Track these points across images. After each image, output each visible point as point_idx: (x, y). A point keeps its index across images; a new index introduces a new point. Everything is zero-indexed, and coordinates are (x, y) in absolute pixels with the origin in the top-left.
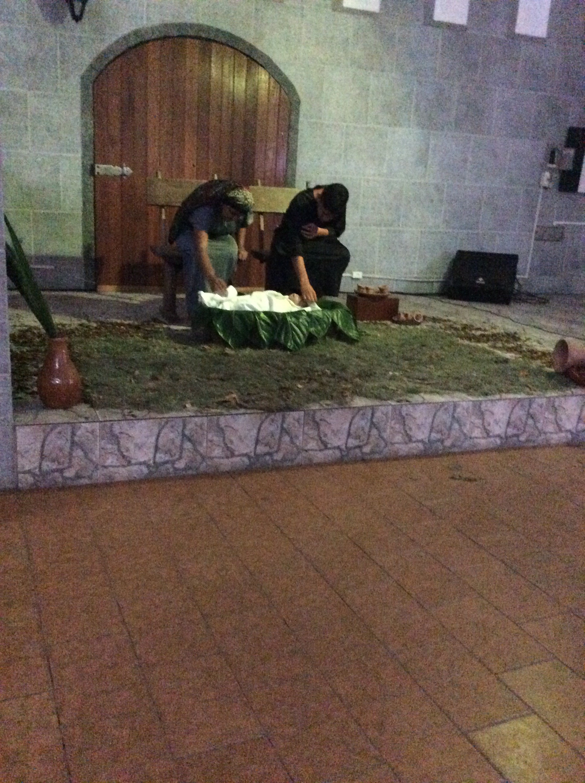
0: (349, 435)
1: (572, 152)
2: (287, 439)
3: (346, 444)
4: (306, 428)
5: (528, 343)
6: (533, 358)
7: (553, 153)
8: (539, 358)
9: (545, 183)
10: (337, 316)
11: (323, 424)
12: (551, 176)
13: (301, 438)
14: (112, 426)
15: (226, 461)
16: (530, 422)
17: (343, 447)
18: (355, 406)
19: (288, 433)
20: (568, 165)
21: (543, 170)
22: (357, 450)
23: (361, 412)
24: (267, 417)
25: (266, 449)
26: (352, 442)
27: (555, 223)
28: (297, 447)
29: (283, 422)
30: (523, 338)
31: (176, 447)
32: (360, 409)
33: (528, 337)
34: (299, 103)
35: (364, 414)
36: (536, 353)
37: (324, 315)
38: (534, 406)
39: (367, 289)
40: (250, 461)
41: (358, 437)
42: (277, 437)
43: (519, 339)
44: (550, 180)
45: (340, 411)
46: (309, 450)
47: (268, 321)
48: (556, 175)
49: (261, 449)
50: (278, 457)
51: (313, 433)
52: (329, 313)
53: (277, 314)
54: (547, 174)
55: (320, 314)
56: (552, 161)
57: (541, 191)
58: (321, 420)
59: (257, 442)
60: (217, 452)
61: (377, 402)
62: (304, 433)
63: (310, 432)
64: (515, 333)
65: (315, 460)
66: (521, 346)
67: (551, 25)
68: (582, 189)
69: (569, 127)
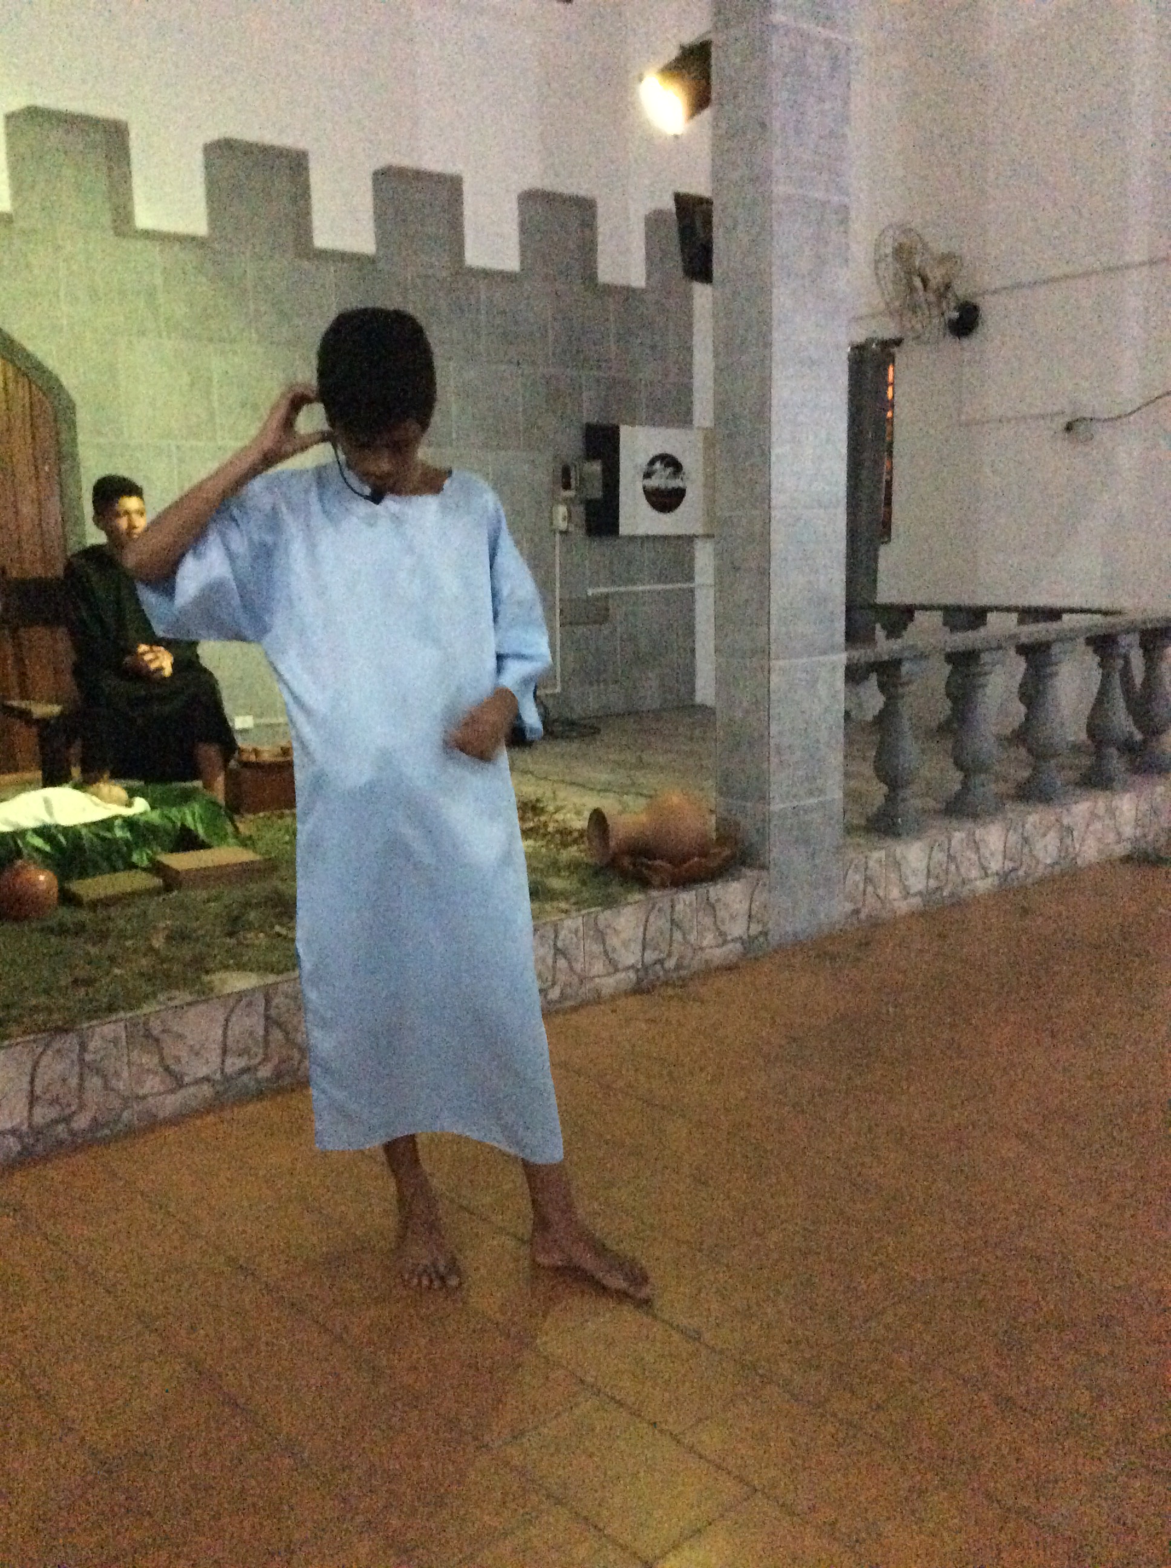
0: (225, 1051)
1: (596, 467)
2: (94, 1082)
3: (222, 1070)
4: (134, 1053)
5: (559, 817)
6: (565, 845)
7: (566, 472)
8: (575, 841)
9: (562, 525)
10: (193, 815)
11: (167, 1041)
12: (569, 512)
13: (125, 1074)
16: (562, 963)
17: (217, 1076)
18: (229, 991)
19: (96, 1071)
20: (596, 492)
21: (556, 502)
22: (245, 1078)
23: (243, 1003)
24: (47, 1046)
25: (53, 1113)
26: (234, 1064)
27: (590, 592)
28: (119, 1094)
29: (83, 1047)
30: (551, 808)
32: (240, 995)
33: (559, 803)
34: (71, 407)
35: (249, 1005)
36: (571, 833)
37: (164, 816)
38: (563, 934)
39: (256, 752)
40: (22, 1143)
41: (244, 1052)
42: (74, 1082)
43: (542, 811)
44: (569, 518)
45: (202, 1007)
46: (147, 1095)
47: (48, 848)
48: (581, 509)
49: (43, 1114)
50: (81, 1122)
51: (149, 1060)
52: (174, 812)
53: (66, 830)
54: (562, 510)
55: (155, 817)
56: (567, 486)
57: (558, 535)
58: (164, 1031)
59: (33, 1100)
61: (271, 978)
62: (129, 1064)
63: (144, 1060)
64: (538, 800)
65: (162, 1114)
66: (545, 825)
67: (524, 248)
68: (625, 529)
69: (585, 421)
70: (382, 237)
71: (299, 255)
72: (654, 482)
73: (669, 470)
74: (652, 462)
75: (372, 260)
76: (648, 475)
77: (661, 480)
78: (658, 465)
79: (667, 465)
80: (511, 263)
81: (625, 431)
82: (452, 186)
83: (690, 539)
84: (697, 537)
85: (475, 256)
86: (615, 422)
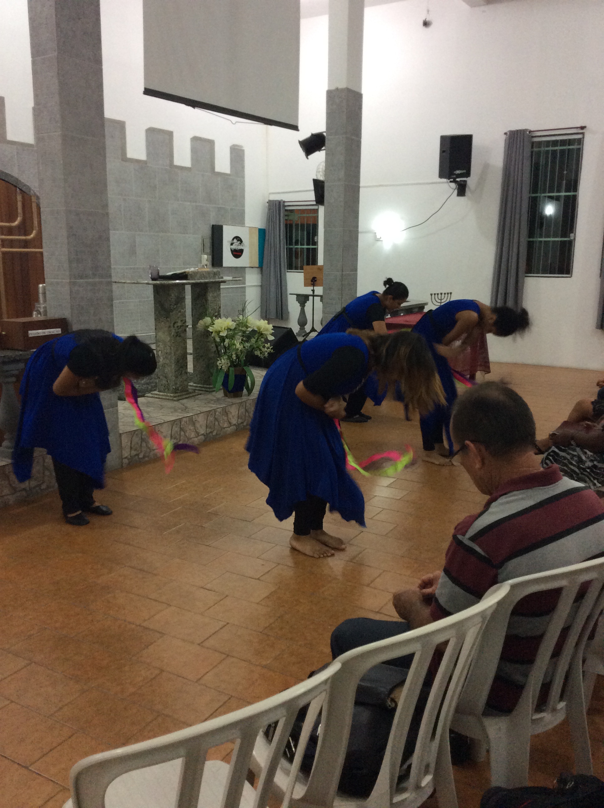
4: (223, 416)
9: (205, 262)
12: (207, 257)
14: (155, 427)
15: (196, 439)
17: (237, 424)
19: (217, 421)
21: (202, 254)
28: (221, 427)
31: (178, 435)
35: (242, 406)
42: (213, 423)
44: (208, 260)
46: (225, 427)
48: (210, 257)
49: (208, 431)
50: (214, 433)
54: (205, 256)
60: (193, 435)
63: (225, 418)
65: (228, 432)
67: (192, 159)
68: (224, 265)
69: (211, 224)
70: (148, 154)
71: (123, 160)
72: (234, 247)
73: (239, 242)
74: (233, 239)
75: (145, 162)
76: (232, 244)
77: (236, 246)
78: (235, 240)
79: (238, 241)
80: (187, 163)
81: (225, 228)
82: (170, 134)
83: (243, 269)
84: (246, 267)
85: (177, 162)
86: (220, 224)
